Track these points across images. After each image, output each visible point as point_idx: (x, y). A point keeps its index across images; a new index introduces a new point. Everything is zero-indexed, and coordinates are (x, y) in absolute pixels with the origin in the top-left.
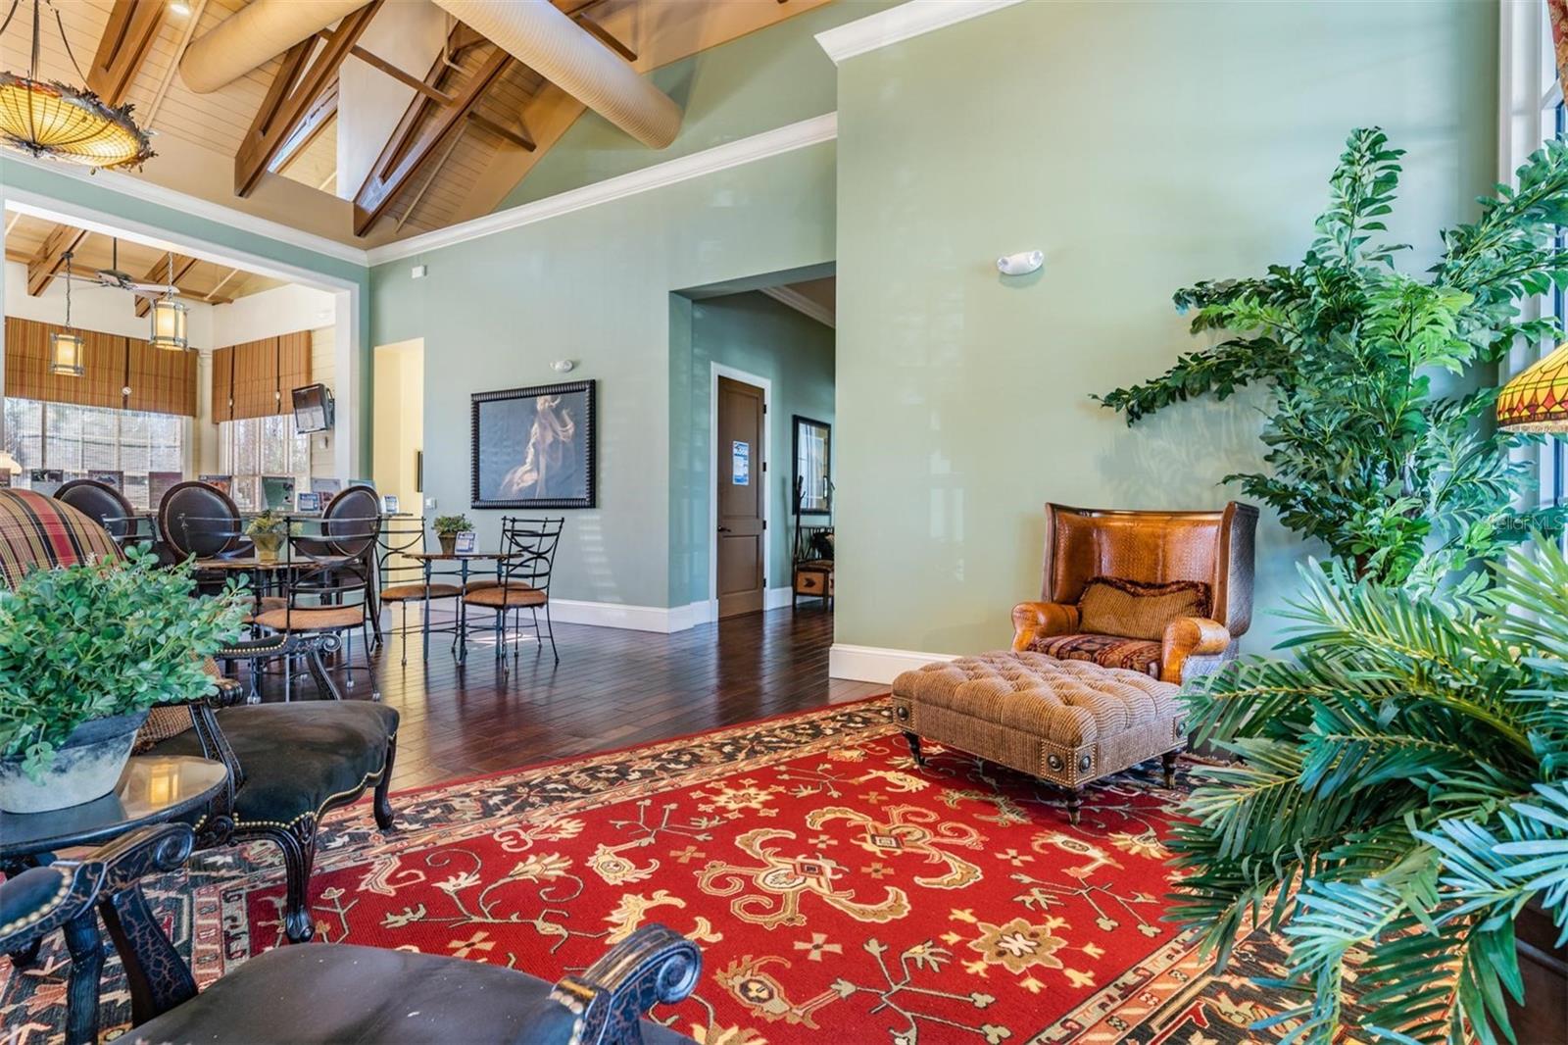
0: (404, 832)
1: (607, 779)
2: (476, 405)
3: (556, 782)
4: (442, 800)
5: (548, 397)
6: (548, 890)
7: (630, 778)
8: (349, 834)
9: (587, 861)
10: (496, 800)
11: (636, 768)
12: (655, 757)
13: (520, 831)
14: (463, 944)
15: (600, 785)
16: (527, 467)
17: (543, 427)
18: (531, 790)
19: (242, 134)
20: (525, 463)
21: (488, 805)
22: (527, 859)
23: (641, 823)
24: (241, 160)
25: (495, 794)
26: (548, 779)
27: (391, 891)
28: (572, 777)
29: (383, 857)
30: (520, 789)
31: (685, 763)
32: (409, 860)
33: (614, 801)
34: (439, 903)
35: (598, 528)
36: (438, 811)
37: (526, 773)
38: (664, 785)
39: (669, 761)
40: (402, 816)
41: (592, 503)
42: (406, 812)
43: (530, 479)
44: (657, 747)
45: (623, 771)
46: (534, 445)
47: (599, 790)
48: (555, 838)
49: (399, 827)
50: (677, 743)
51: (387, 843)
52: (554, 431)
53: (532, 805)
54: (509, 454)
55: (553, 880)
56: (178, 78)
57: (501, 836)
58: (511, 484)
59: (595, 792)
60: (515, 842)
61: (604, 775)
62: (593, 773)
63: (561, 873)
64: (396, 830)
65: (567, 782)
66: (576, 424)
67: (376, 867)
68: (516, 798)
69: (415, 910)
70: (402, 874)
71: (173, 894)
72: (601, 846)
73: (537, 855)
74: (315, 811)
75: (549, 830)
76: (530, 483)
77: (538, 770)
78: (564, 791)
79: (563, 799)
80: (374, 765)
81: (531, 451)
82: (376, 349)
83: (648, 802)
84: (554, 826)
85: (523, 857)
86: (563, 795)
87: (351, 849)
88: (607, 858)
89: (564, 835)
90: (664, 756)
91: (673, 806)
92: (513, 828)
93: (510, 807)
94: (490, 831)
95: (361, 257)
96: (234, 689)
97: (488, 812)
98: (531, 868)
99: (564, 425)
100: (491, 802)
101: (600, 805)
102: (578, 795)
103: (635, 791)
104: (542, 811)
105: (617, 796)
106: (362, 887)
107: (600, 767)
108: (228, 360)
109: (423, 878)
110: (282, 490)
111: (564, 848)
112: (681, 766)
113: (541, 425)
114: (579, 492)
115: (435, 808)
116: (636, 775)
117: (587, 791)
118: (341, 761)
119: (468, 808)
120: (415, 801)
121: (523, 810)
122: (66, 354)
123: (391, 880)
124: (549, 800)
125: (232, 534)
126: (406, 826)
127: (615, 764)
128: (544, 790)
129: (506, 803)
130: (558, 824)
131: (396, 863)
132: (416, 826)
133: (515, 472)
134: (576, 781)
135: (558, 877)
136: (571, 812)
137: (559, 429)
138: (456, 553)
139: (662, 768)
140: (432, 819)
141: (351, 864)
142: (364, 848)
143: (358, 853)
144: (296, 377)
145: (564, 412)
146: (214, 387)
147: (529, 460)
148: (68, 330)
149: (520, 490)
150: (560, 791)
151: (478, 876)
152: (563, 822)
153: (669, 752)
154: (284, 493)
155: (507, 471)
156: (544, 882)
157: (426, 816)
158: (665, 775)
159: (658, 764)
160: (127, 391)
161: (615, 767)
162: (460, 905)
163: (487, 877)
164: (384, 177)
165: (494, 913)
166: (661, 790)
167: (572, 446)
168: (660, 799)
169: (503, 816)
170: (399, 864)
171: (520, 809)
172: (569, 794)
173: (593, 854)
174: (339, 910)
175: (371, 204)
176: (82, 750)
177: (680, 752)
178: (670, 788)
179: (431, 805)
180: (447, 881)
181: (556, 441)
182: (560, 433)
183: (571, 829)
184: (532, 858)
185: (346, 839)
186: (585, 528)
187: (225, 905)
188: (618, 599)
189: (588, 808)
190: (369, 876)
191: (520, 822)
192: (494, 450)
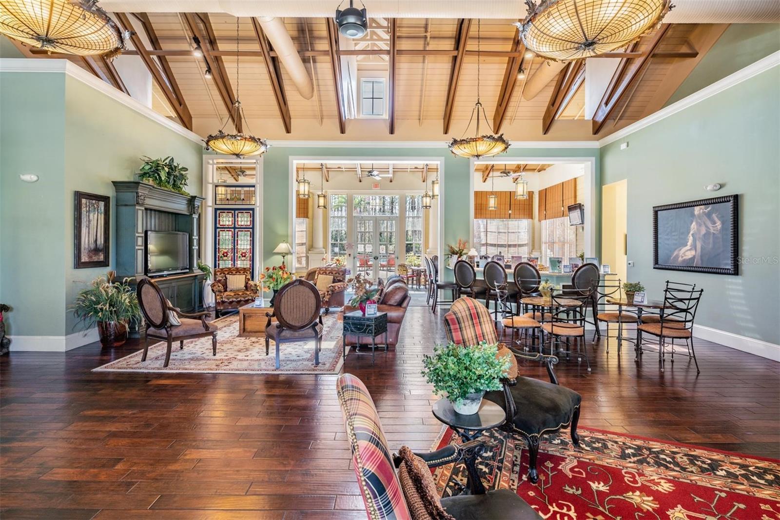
0: (583, 449)
1: (700, 467)
2: (656, 213)
3: (666, 455)
4: (603, 440)
5: (703, 207)
6: (640, 514)
7: (718, 473)
8: (561, 440)
9: (668, 511)
10: (629, 451)
11: (724, 468)
12: (742, 467)
13: (636, 475)
14: (592, 516)
15: (694, 469)
16: (688, 247)
17: (699, 225)
18: (650, 454)
19: (545, 109)
20: (687, 245)
21: (625, 453)
22: (635, 492)
23: (712, 506)
24: (544, 119)
25: (630, 448)
26: (662, 452)
27: (570, 475)
28: (678, 456)
29: (571, 457)
30: (644, 451)
31: (767, 481)
32: (581, 464)
33: (699, 483)
34: (587, 490)
35: (740, 288)
36: (600, 445)
37: (651, 443)
38: (742, 488)
39: (753, 474)
40: (583, 440)
41: (736, 271)
42: (586, 439)
43: (690, 255)
44: (749, 460)
45: (714, 467)
46: (693, 235)
47: (692, 472)
48: (654, 488)
49: (581, 445)
50: (767, 463)
51: (575, 451)
52: (707, 227)
53: (648, 463)
54: (676, 240)
55: (645, 511)
56: (522, 98)
57: (626, 473)
58: (677, 256)
59: (689, 472)
60: (632, 480)
61: (699, 463)
62: (693, 459)
63: (651, 509)
64: (580, 446)
65: (673, 458)
66: (723, 223)
67: (567, 461)
68: (640, 455)
69: (577, 490)
70: (576, 470)
71: (502, 437)
72: (679, 506)
73: (641, 492)
74: (538, 433)
75: (652, 481)
76: (690, 257)
77: (659, 444)
78: (670, 463)
79: (667, 468)
80: (565, 420)
81: (691, 239)
82: (603, 187)
83: (723, 495)
84: (656, 481)
85: (633, 490)
86: (668, 465)
87: (560, 447)
88: (681, 515)
89: (660, 489)
90: (751, 469)
91: (742, 506)
92: (633, 471)
93: (635, 459)
94: (621, 468)
95: (596, 144)
96: (514, 381)
97: (624, 456)
98: (635, 498)
99: (714, 223)
100: (627, 452)
101: (689, 481)
102: (677, 469)
103: (717, 483)
104: (652, 469)
105: (703, 481)
106: (560, 467)
107: (699, 457)
108: (544, 194)
109: (584, 476)
110: (557, 263)
111: (657, 496)
112: (762, 482)
113: (697, 223)
114: (727, 264)
115: (599, 443)
116: (723, 473)
117: (684, 469)
118: (549, 416)
119: (615, 450)
120: (591, 435)
121: (642, 464)
122: (492, 202)
123: (572, 470)
124: (658, 464)
125: (536, 286)
126: (584, 446)
127: (710, 459)
128: (658, 457)
129: (634, 455)
130: (659, 481)
131: (575, 463)
132: (588, 448)
133: (680, 250)
134: (679, 460)
135: (648, 510)
136: (669, 478)
137: (710, 225)
138: (635, 303)
139: (745, 476)
140: (596, 448)
141: (558, 454)
142: (565, 449)
143: (562, 450)
144: (570, 200)
145: (714, 216)
146: (539, 206)
147: (689, 244)
148: (492, 193)
149: (684, 261)
150: (667, 462)
151: (608, 488)
152: (663, 481)
153: (757, 467)
154: (558, 264)
155: (675, 249)
156: (639, 509)
157: (594, 445)
158: (745, 482)
159: (743, 472)
160: (510, 212)
161: (709, 462)
162: (596, 498)
163: (613, 491)
164: (606, 104)
165: (610, 510)
166: (737, 491)
167: (720, 235)
168: (734, 497)
169: (630, 462)
170: (576, 464)
171: (640, 462)
172: (672, 466)
173: (673, 508)
174: (549, 473)
175: (600, 118)
176: (469, 401)
177: (766, 471)
178: (745, 493)
179: (598, 440)
180: (594, 483)
181: (708, 233)
182: (711, 228)
183: (665, 487)
184: (638, 493)
185: (559, 441)
186: (730, 287)
187: (515, 450)
188: (758, 336)
189: (681, 480)
190: (564, 463)
191: (638, 470)
192: (666, 237)
